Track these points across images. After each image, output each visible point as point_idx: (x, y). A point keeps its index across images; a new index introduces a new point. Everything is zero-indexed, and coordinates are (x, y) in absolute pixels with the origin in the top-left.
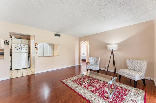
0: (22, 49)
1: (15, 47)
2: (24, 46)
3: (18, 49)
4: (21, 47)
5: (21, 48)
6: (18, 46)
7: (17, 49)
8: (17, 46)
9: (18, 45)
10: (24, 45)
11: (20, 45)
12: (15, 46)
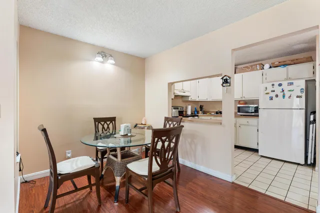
0: (284, 96)
1: (266, 92)
2: (291, 88)
3: (274, 98)
4: (283, 91)
5: (281, 95)
6: (273, 89)
7: (271, 98)
8: (270, 88)
9: (273, 85)
10: (291, 84)
11: (280, 85)
12: (266, 89)
